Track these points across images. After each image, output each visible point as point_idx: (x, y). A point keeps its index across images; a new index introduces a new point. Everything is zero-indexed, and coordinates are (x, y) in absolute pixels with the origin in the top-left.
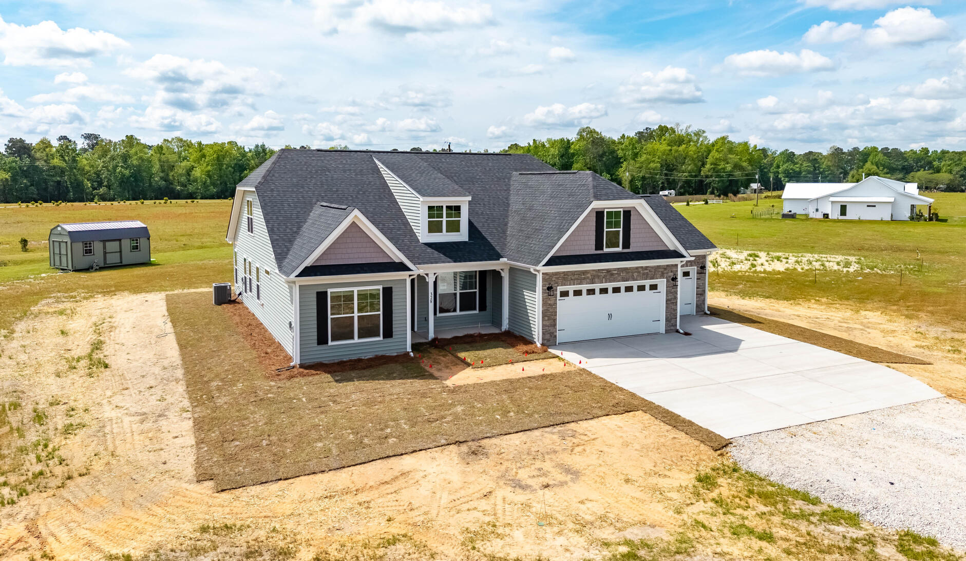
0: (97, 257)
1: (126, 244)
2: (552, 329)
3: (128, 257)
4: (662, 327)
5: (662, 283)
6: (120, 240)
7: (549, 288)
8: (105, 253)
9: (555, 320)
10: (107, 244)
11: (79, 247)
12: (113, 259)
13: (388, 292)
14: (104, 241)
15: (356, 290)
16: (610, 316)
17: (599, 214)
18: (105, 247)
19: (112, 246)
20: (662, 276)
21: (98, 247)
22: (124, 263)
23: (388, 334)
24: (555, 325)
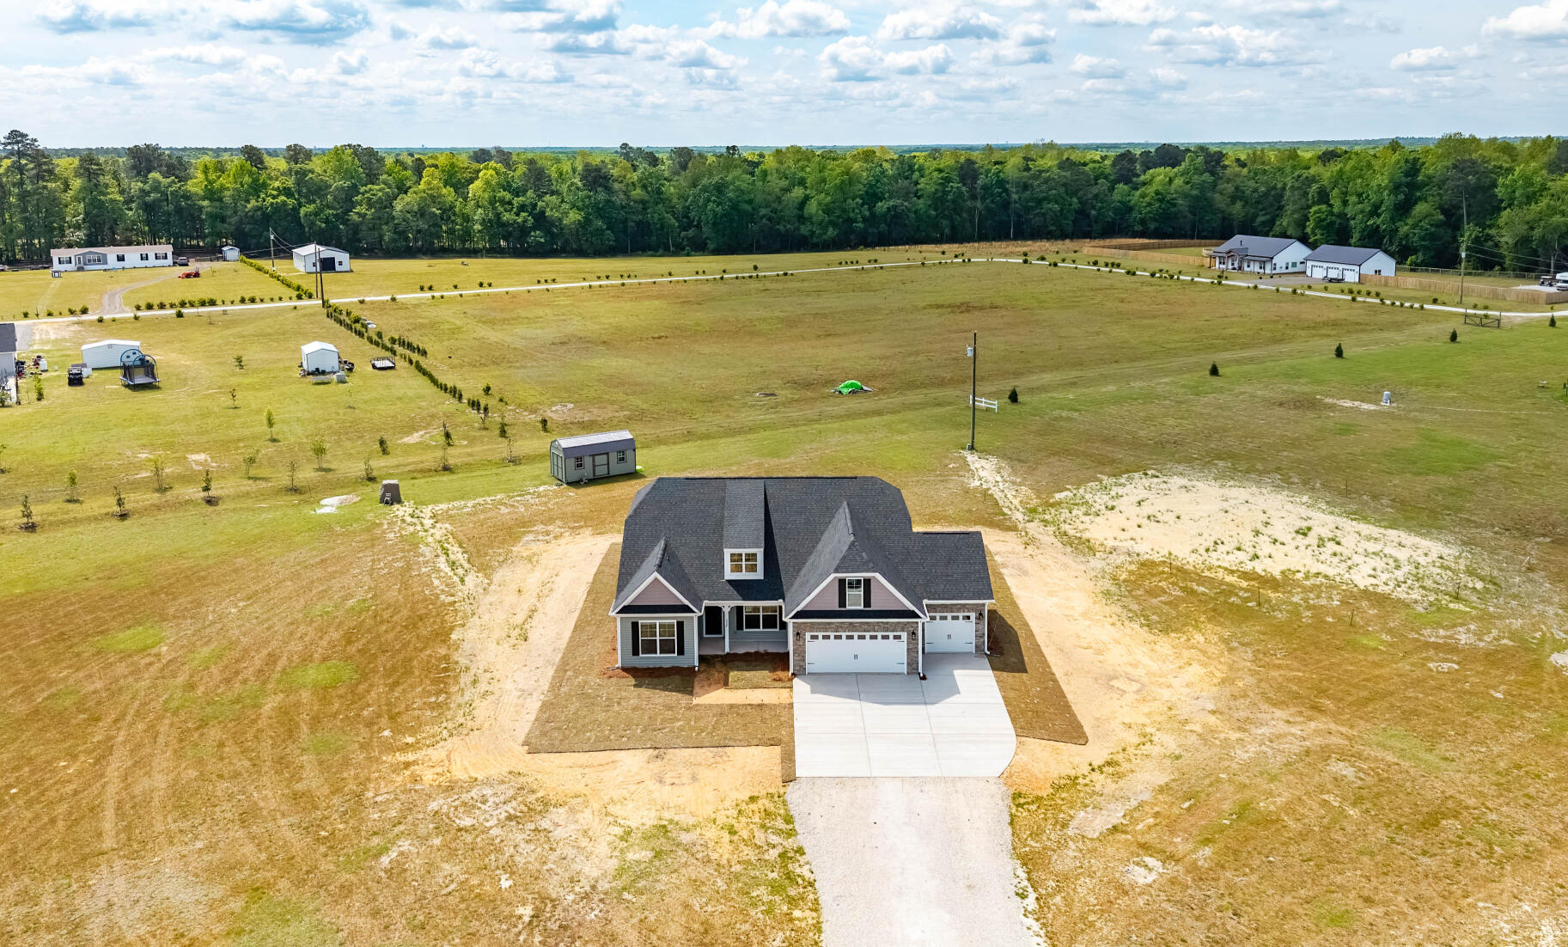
0: (587, 472)
1: (614, 457)
2: (802, 663)
3: (616, 468)
4: (904, 669)
5: (904, 635)
6: (608, 454)
7: (798, 634)
8: (594, 466)
9: (804, 657)
10: (596, 457)
11: (572, 462)
12: (602, 471)
13: (680, 625)
14: (593, 456)
15: (658, 622)
16: (856, 657)
17: (842, 582)
18: (594, 461)
19: (601, 460)
20: (903, 630)
21: (588, 461)
22: (611, 474)
23: (681, 652)
24: (804, 660)
